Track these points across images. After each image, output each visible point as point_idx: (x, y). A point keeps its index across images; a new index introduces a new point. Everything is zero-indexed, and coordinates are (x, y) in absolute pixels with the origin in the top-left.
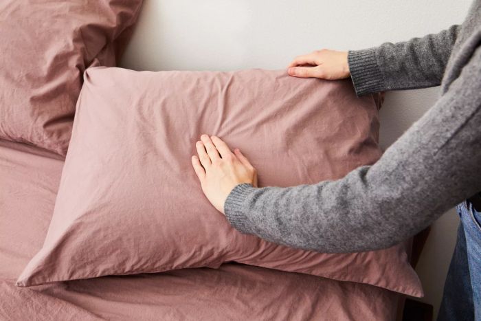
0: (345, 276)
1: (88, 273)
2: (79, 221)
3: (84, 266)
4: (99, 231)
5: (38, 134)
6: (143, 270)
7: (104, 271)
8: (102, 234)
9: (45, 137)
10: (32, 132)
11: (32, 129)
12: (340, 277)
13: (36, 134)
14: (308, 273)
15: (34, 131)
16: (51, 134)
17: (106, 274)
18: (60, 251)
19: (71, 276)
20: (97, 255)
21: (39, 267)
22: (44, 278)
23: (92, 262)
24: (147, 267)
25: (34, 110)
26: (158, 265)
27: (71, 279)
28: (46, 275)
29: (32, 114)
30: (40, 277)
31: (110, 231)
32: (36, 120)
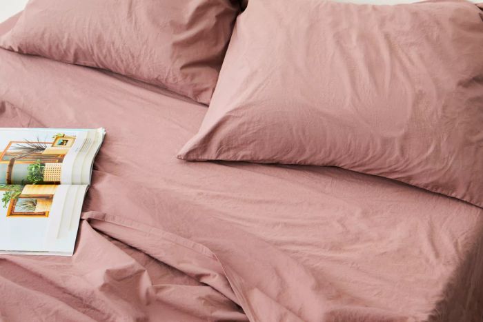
0: (437, 189)
1: (231, 156)
2: (229, 114)
3: (229, 150)
4: (244, 124)
5: (174, 76)
6: (274, 160)
7: (243, 157)
8: (246, 126)
9: (180, 79)
10: (169, 73)
11: (170, 70)
12: (432, 188)
13: (171, 75)
14: (406, 182)
15: (171, 73)
16: (185, 76)
17: (245, 159)
18: (213, 135)
19: (217, 157)
20: (240, 142)
21: (195, 145)
22: (198, 155)
23: (235, 147)
24: (277, 158)
25: (174, 53)
26: (285, 158)
27: (218, 159)
28: (199, 153)
29: (172, 57)
30: (195, 154)
31: (252, 125)
32: (174, 62)
